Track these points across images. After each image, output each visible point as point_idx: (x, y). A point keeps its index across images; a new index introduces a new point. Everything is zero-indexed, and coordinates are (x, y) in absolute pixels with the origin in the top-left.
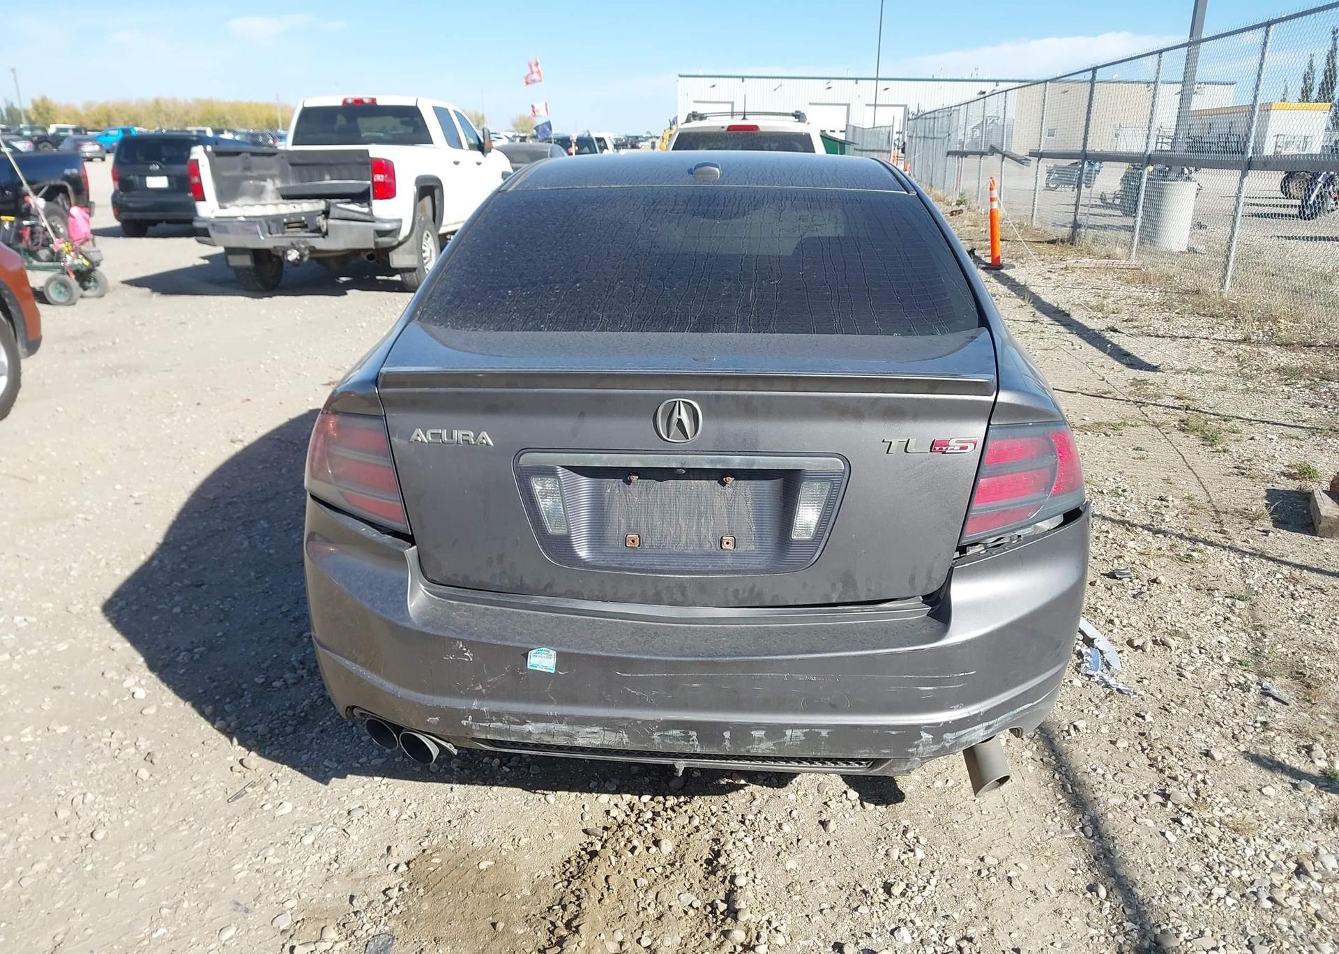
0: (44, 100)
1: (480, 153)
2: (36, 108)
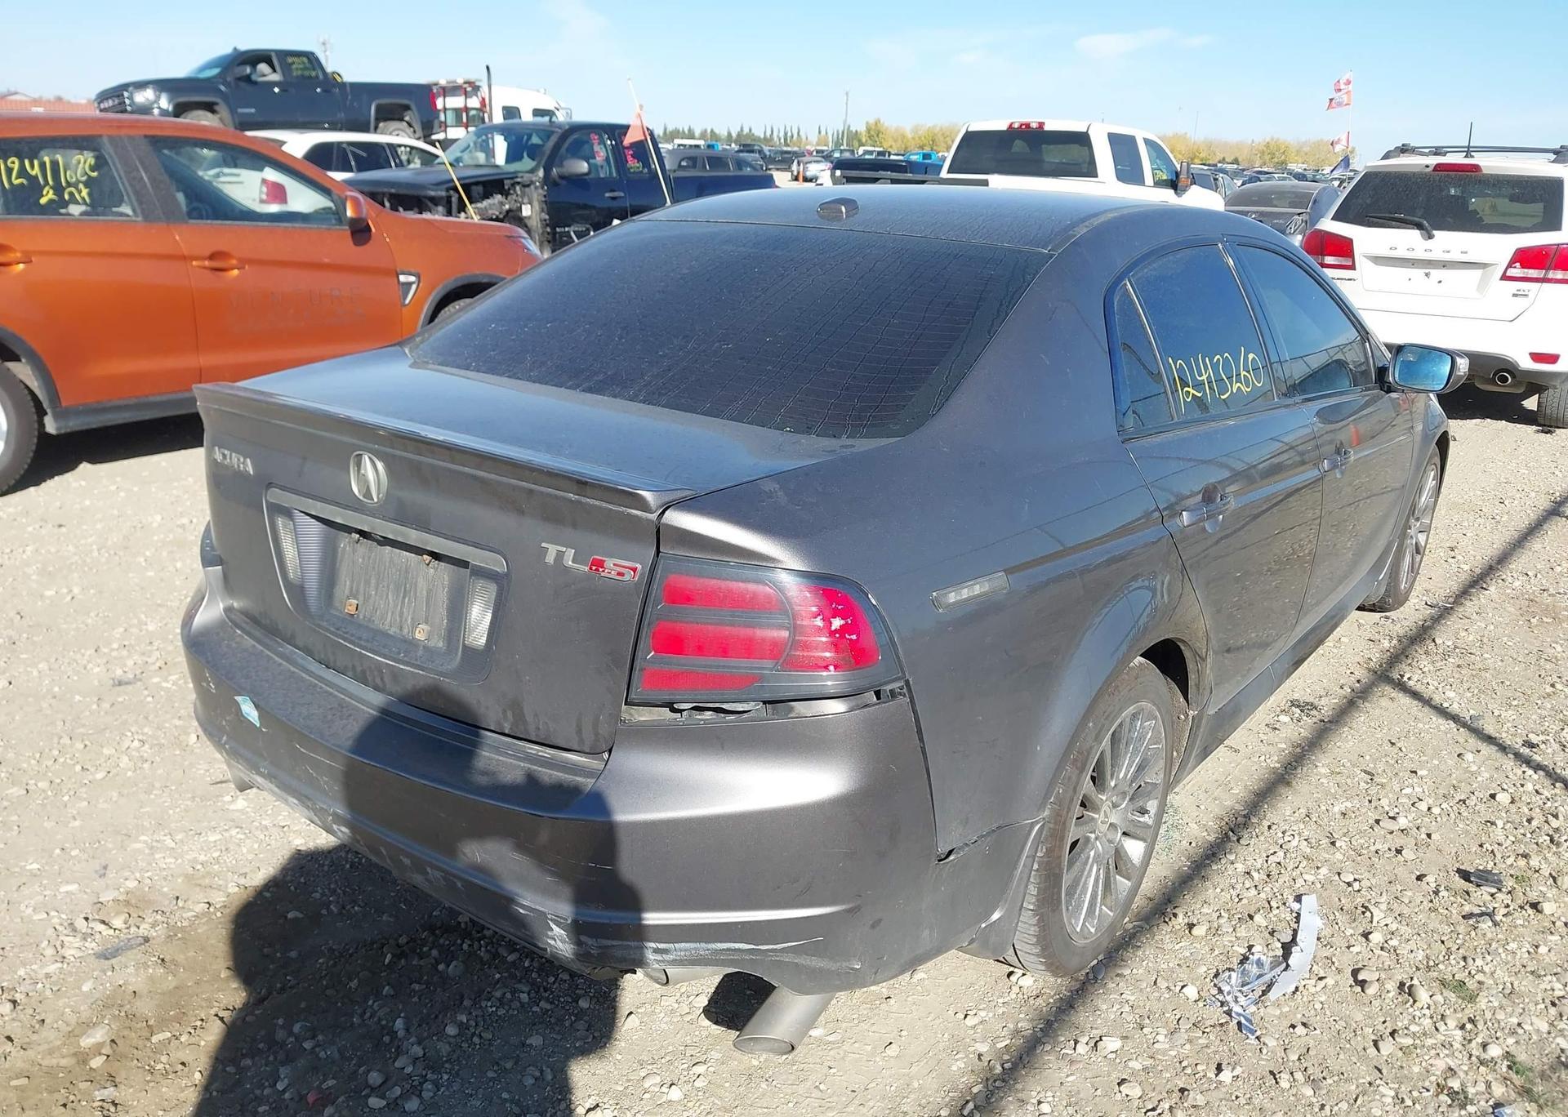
0: (877, 123)
1: (1173, 191)
2: (869, 130)
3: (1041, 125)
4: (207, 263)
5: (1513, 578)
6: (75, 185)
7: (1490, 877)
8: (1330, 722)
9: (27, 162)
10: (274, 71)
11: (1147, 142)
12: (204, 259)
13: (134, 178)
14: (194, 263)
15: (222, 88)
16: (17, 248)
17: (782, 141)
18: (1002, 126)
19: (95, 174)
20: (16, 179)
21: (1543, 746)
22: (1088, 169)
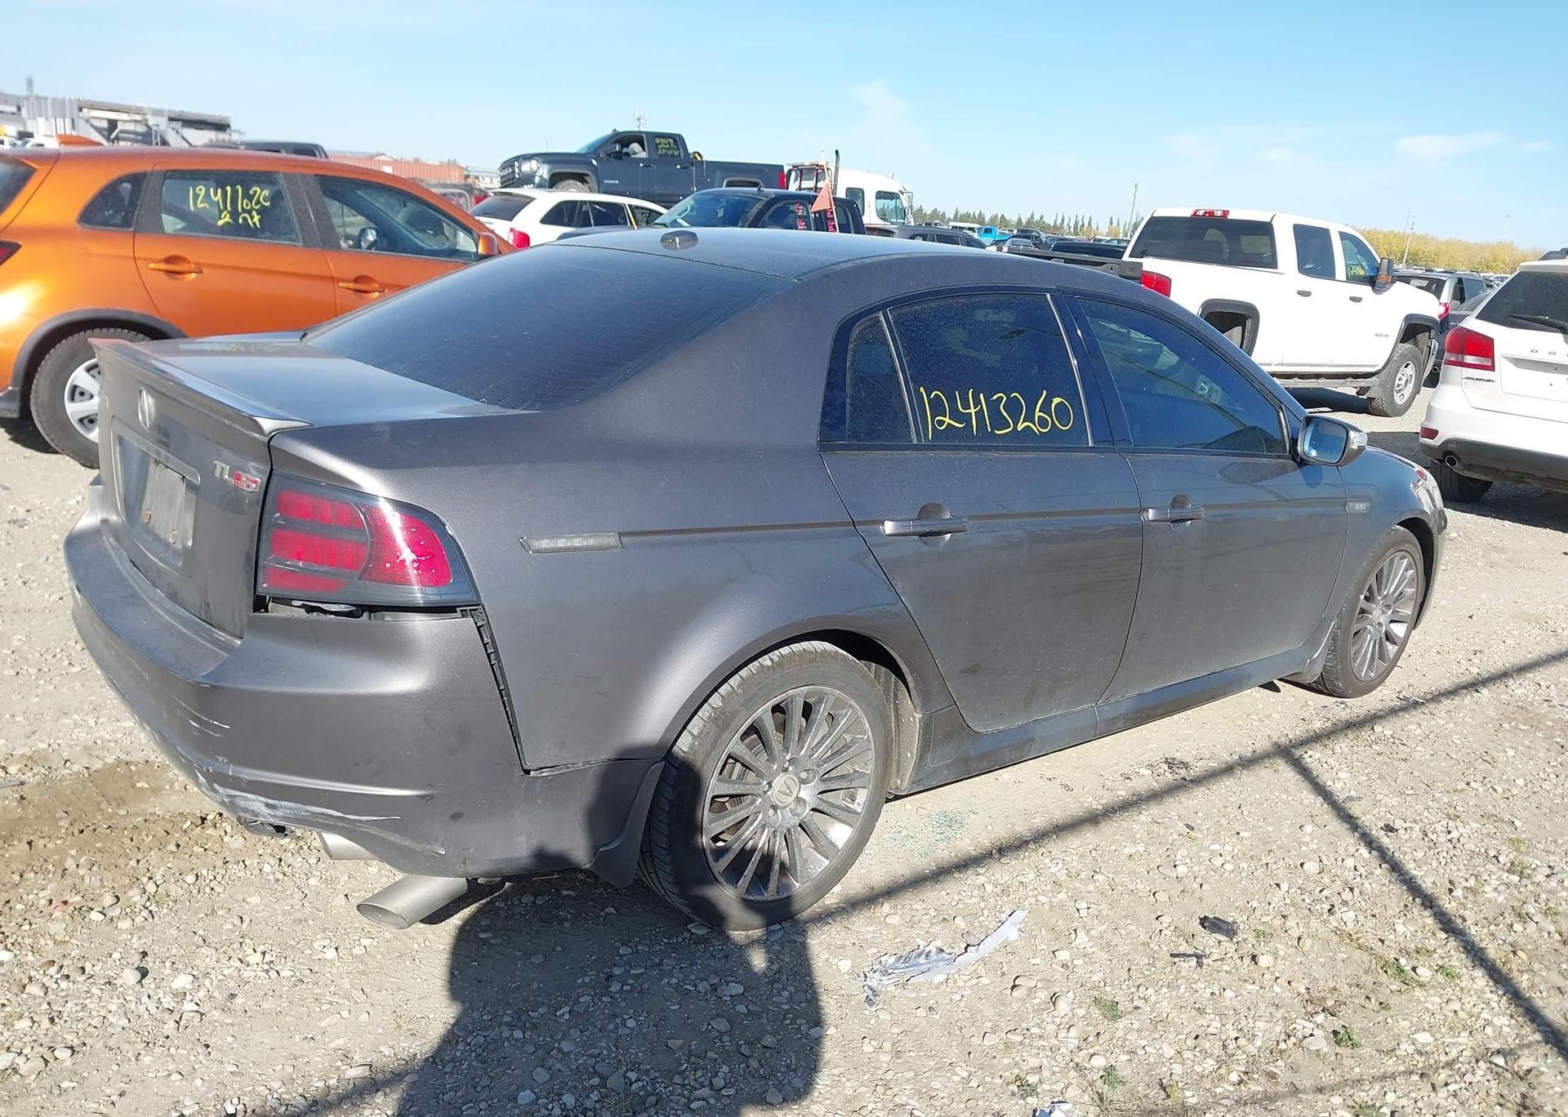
1: (1371, 289)
3: (1226, 213)
4: (351, 285)
5: (1520, 688)
6: (249, 212)
7: (1223, 926)
8: (1192, 781)
9: (212, 190)
10: (644, 150)
11: (1344, 236)
12: (350, 281)
13: (301, 210)
14: (341, 284)
15: (594, 162)
16: (190, 258)
17: (1072, 229)
18: (1186, 213)
19: (267, 204)
20: (201, 203)
21: (1401, 832)
22: (1267, 261)
